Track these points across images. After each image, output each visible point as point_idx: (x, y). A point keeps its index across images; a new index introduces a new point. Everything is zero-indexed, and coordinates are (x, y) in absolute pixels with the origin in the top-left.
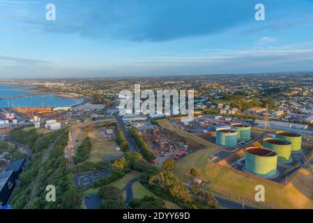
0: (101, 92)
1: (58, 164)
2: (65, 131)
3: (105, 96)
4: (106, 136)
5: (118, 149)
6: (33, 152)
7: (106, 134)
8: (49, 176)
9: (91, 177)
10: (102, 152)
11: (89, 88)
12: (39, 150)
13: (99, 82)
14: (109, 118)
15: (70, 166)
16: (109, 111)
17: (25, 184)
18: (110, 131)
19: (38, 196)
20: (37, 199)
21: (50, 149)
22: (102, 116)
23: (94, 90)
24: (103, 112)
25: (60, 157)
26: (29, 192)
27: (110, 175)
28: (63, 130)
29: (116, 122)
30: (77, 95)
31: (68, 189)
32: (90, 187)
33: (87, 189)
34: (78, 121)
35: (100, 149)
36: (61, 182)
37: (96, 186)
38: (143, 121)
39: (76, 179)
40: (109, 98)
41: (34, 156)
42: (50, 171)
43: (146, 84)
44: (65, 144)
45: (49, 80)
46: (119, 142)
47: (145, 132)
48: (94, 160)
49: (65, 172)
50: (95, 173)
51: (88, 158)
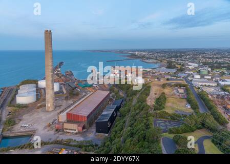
0: (173, 60)
1: (143, 108)
2: (148, 85)
3: (177, 63)
4: (178, 94)
5: (189, 107)
6: (127, 96)
7: (178, 92)
8: (137, 114)
9: (166, 123)
10: (175, 106)
11: (165, 56)
12: (131, 96)
13: (172, 52)
14: (179, 80)
15: (152, 112)
16: (179, 74)
17: (122, 116)
18: (181, 91)
19: (131, 126)
20: (129, 128)
21: (138, 96)
22: (175, 78)
23: (168, 58)
24: (175, 75)
25: (144, 103)
26: (124, 122)
27: (182, 127)
28: (146, 84)
29: (186, 84)
30: (156, 61)
31: (150, 128)
32: (166, 131)
33: (164, 132)
34: (156, 80)
35: (173, 103)
36: (145, 121)
37: (171, 132)
38: (212, 86)
39: (155, 122)
40: (180, 64)
41: (128, 99)
42: (138, 111)
43: (215, 54)
44: (148, 95)
45: (138, 51)
46: (189, 101)
47: (215, 96)
48: (169, 111)
49: (147, 115)
50: (169, 122)
51: (164, 108)
